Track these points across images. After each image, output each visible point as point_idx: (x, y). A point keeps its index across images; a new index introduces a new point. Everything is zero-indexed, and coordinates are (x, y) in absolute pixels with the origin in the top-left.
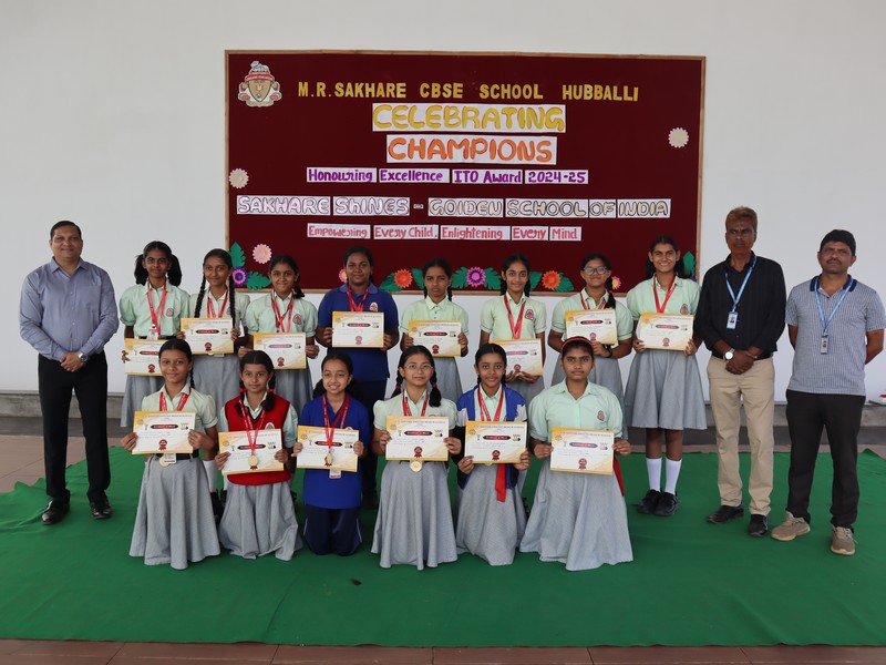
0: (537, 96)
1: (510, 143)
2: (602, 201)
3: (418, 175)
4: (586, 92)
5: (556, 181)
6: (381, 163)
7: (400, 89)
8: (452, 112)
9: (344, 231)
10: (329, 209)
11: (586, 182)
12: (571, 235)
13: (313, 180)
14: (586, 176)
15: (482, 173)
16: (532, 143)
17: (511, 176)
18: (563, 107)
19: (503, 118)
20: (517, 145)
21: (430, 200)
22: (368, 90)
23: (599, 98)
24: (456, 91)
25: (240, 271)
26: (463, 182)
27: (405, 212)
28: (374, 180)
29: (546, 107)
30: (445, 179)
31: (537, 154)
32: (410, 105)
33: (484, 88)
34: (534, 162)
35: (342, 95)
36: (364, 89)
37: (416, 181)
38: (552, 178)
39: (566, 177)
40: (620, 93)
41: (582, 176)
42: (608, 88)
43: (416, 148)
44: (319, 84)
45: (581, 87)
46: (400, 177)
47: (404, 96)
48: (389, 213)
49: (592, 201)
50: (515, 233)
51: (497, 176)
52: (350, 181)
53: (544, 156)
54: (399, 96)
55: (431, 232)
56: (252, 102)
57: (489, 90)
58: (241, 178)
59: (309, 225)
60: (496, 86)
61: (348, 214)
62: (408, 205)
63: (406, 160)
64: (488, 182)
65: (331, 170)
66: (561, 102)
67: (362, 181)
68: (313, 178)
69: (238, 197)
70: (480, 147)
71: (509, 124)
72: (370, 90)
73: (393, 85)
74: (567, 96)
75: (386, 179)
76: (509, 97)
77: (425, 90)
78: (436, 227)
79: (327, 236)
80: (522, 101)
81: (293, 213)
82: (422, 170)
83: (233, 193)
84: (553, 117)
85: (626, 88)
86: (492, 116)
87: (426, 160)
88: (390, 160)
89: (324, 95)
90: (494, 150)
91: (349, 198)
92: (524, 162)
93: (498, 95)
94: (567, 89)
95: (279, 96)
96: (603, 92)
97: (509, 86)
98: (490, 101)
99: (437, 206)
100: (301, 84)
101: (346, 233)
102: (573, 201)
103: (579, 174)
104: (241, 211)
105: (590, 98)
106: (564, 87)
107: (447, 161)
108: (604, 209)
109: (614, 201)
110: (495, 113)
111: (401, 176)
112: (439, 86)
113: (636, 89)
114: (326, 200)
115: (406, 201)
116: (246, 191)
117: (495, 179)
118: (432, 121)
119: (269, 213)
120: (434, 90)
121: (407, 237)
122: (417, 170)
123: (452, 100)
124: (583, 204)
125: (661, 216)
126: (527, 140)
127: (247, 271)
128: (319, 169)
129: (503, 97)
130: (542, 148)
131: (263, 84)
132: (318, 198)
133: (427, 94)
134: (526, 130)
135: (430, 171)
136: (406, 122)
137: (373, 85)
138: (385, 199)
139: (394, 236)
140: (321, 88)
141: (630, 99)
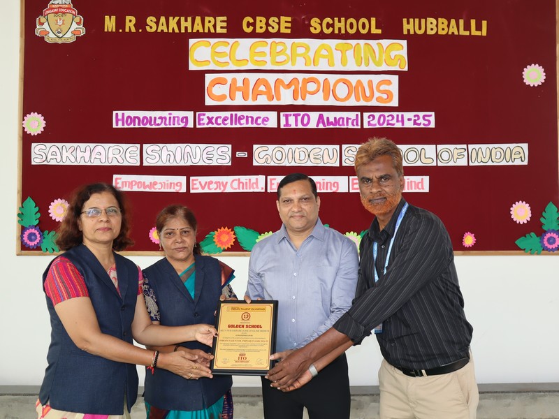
0: (374, 31)
1: (346, 82)
2: (452, 147)
3: (240, 119)
4: (429, 26)
5: (399, 125)
6: (198, 105)
7: (221, 23)
8: (279, 48)
9: (155, 183)
10: (138, 158)
11: (433, 125)
12: (417, 185)
13: (120, 126)
14: (432, 119)
15: (314, 116)
16: (370, 82)
17: (348, 119)
18: (404, 43)
19: (337, 55)
20: (354, 84)
21: (255, 147)
22: (183, 24)
23: (444, 33)
24: (283, 25)
25: (33, 231)
26: (293, 126)
27: (226, 161)
28: (191, 125)
29: (385, 42)
30: (272, 123)
31: (377, 94)
32: (231, 41)
33: (315, 22)
34: (374, 103)
35: (154, 30)
36: (179, 23)
37: (238, 126)
38: (394, 121)
39: (409, 120)
40: (467, 27)
41: (427, 119)
42: (453, 22)
43: (239, 89)
44: (128, 18)
45: (423, 21)
46: (220, 121)
47: (225, 31)
48: (208, 163)
49: (440, 147)
50: (353, 184)
51: (332, 120)
52: (163, 126)
53: (385, 96)
54: (219, 30)
55: (256, 184)
56: (51, 38)
57: (321, 24)
58: (36, 123)
59: (115, 176)
60: (328, 20)
61: (160, 164)
62: (230, 153)
63: (228, 102)
64: (321, 126)
65: (141, 114)
66: (402, 37)
67: (176, 126)
68: (120, 123)
69: (33, 145)
70: (311, 87)
71: (343, 62)
72: (186, 24)
73: (212, 19)
74: (409, 31)
75: (204, 123)
76: (343, 32)
77: (249, 25)
78: (262, 178)
79: (135, 189)
80: (358, 36)
81: (97, 163)
82: (245, 113)
83: (27, 140)
84: (393, 54)
85: (473, 22)
86: (324, 52)
87: (250, 102)
88: (209, 102)
89: (133, 30)
90: (328, 90)
91: (161, 145)
92: (362, 103)
93: (331, 29)
94: (408, 23)
95: (83, 31)
96: (448, 26)
97: (343, 19)
98: (322, 36)
99: (264, 154)
100: (107, 18)
101: (158, 186)
102: (419, 147)
103: (424, 116)
104: (36, 161)
105: (433, 32)
106: (405, 20)
107: (275, 102)
108: (454, 155)
109: (465, 146)
110: (327, 49)
111: (222, 120)
112: (264, 20)
113: (484, 23)
114: (134, 148)
115: (227, 149)
116: (42, 138)
117: (329, 123)
118: (256, 58)
119: (68, 163)
120: (258, 25)
121: (229, 190)
122: (239, 113)
123: (279, 35)
124: (430, 150)
125: (518, 162)
126: (365, 79)
127: (42, 231)
128: (127, 113)
129: (336, 32)
130: (383, 87)
131: (64, 18)
132: (125, 146)
133: (251, 28)
134: (363, 68)
135: (255, 114)
136: (226, 59)
137: (190, 19)
138: (203, 146)
139: (213, 189)
140: (130, 23)
141: (478, 33)
